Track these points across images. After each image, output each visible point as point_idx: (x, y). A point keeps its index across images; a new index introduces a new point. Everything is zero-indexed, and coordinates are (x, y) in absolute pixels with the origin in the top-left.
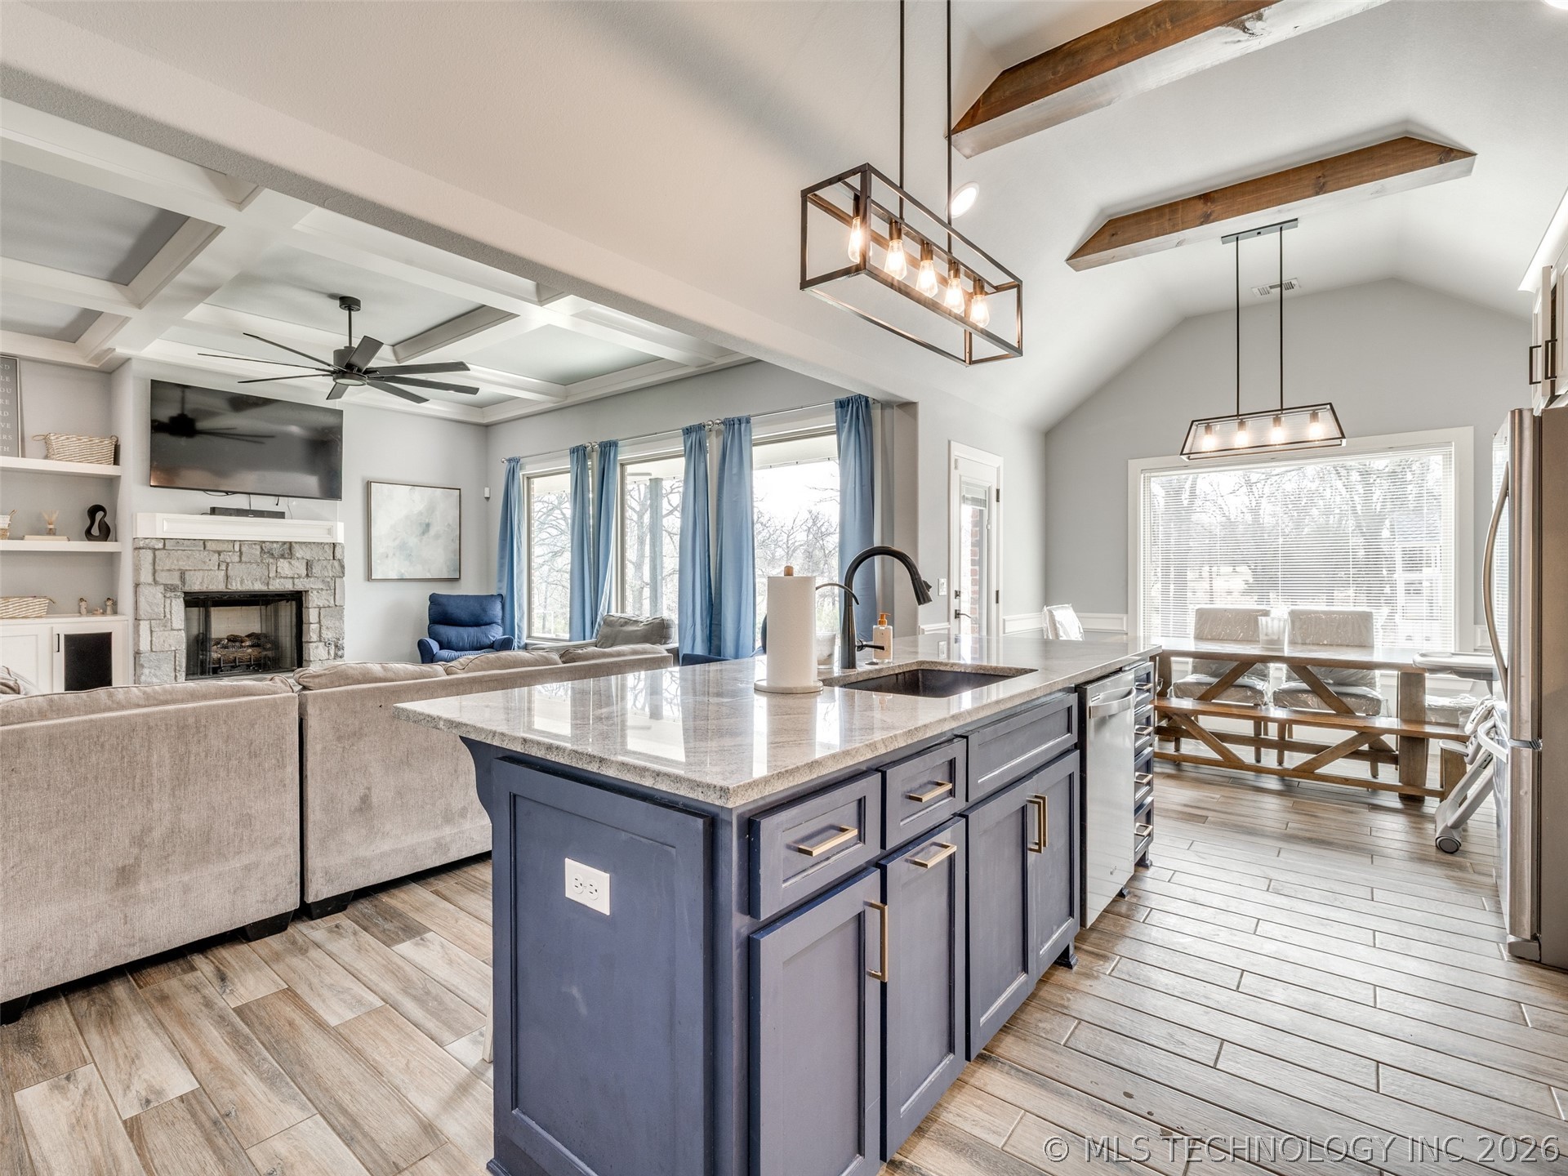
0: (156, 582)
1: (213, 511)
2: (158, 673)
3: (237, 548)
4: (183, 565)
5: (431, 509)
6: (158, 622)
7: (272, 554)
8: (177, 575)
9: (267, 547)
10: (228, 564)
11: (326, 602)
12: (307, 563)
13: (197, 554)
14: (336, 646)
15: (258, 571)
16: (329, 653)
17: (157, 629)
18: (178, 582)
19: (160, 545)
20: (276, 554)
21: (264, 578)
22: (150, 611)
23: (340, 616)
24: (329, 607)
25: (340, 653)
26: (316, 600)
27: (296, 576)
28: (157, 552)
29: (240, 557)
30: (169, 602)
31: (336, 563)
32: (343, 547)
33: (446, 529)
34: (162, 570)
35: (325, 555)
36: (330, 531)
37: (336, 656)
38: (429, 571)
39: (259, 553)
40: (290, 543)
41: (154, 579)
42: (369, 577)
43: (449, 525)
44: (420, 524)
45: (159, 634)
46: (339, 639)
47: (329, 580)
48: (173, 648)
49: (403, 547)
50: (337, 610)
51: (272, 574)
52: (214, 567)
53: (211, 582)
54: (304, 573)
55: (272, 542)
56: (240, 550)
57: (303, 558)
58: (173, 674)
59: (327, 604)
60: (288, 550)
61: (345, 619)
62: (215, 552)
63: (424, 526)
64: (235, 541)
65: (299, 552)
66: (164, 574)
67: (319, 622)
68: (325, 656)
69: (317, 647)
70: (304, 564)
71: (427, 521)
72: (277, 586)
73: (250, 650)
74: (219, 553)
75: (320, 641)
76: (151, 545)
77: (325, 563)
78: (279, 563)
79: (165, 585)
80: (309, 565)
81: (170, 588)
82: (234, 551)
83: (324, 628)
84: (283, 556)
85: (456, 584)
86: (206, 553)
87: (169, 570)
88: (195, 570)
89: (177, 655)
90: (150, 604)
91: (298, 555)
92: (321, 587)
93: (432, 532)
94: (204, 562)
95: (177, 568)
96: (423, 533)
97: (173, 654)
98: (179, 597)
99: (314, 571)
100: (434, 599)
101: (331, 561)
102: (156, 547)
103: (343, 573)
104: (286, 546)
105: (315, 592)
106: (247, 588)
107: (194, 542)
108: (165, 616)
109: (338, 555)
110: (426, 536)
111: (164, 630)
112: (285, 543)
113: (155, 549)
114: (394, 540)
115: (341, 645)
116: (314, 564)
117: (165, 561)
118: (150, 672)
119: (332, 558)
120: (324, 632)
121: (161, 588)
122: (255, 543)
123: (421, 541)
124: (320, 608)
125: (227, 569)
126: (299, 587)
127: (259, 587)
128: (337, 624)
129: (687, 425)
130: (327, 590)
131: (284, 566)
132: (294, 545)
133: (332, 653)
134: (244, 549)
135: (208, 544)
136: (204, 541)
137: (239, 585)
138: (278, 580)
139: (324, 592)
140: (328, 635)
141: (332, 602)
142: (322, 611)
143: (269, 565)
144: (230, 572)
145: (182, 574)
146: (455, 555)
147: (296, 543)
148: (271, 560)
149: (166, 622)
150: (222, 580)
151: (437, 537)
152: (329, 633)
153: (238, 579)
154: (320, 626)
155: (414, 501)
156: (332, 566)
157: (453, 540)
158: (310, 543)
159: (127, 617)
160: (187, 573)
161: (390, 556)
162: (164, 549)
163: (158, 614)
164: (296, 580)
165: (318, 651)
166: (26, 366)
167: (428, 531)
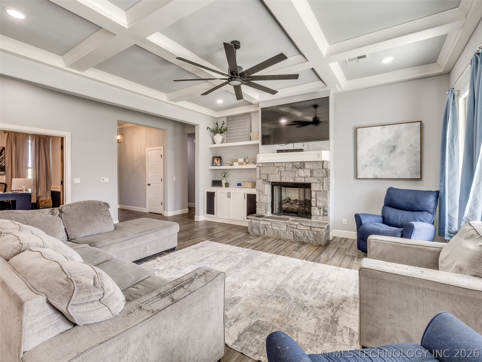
0: (260, 178)
1: (279, 151)
2: (261, 210)
3: (284, 165)
4: (268, 172)
5: (397, 137)
6: (261, 192)
7: (296, 167)
8: (266, 175)
9: (295, 163)
11: (319, 188)
12: (311, 170)
13: (271, 168)
14: (324, 210)
15: (291, 174)
16: (320, 213)
17: (261, 195)
18: (266, 178)
19: (262, 165)
21: (293, 177)
22: (259, 188)
23: (326, 197)
24: (320, 191)
25: (325, 214)
26: (314, 187)
27: (306, 176)
28: (261, 168)
29: (285, 169)
30: (264, 185)
31: (324, 171)
32: (327, 163)
33: (409, 148)
34: (262, 174)
35: (319, 167)
36: (319, 155)
37: (323, 215)
38: (396, 174)
39: (291, 167)
40: (304, 162)
41: (260, 177)
43: (411, 145)
44: (389, 147)
45: (261, 196)
46: (325, 207)
47: (320, 178)
48: (265, 202)
49: (376, 160)
50: (325, 194)
51: (296, 176)
52: (276, 173)
53: (276, 178)
54: (309, 175)
55: (296, 162)
56: (285, 166)
57: (309, 169)
58: (265, 211)
59: (319, 189)
60: (302, 165)
61: (329, 197)
63: (392, 147)
64: (283, 162)
65: (307, 166)
66: (263, 175)
67: (316, 198)
68: (318, 214)
69: (315, 209)
70: (310, 171)
71: (394, 144)
72: (298, 180)
73: (297, 206)
74: (278, 167)
75: (316, 207)
77: (319, 170)
78: (299, 171)
80: (312, 171)
81: (264, 180)
82: (283, 167)
83: (318, 201)
84: (300, 168)
85: (419, 182)
86: (274, 167)
87: (264, 174)
88: (271, 174)
89: (266, 204)
90: (259, 185)
92: (317, 181)
93: (398, 150)
94: (274, 171)
95: (266, 173)
97: (265, 204)
99: (314, 174)
101: (321, 170)
102: (260, 166)
103: (328, 175)
105: (314, 184)
106: (287, 181)
107: (271, 164)
108: (263, 190)
109: (325, 167)
110: (393, 153)
111: (263, 195)
112: (301, 162)
113: (260, 167)
114: (371, 157)
115: (326, 210)
116: (314, 171)
117: (263, 172)
118: (259, 209)
119: (322, 168)
120: (318, 202)
121: (262, 180)
122: (290, 163)
123: (389, 157)
124: (317, 191)
125: (281, 174)
126: (307, 181)
127: (291, 181)
128: (324, 199)
130: (319, 183)
131: (301, 172)
132: (305, 163)
134: (286, 165)
135: (275, 164)
136: (274, 163)
137: (284, 180)
138: (299, 178)
139: (318, 184)
141: (322, 189)
142: (317, 193)
143: (295, 172)
144: (282, 175)
146: (416, 164)
147: (306, 162)
148: (296, 170)
149: (263, 192)
150: (279, 178)
151: (402, 153)
152: (320, 203)
153: (285, 178)
154: (316, 199)
155: (384, 134)
156: (322, 172)
157: (415, 154)
158: (312, 162)
159: (256, 190)
160: (269, 175)
161: (369, 165)
162: (263, 167)
163: (261, 189)
164: (306, 178)
165: (315, 211)
166: (252, 115)
167: (395, 150)
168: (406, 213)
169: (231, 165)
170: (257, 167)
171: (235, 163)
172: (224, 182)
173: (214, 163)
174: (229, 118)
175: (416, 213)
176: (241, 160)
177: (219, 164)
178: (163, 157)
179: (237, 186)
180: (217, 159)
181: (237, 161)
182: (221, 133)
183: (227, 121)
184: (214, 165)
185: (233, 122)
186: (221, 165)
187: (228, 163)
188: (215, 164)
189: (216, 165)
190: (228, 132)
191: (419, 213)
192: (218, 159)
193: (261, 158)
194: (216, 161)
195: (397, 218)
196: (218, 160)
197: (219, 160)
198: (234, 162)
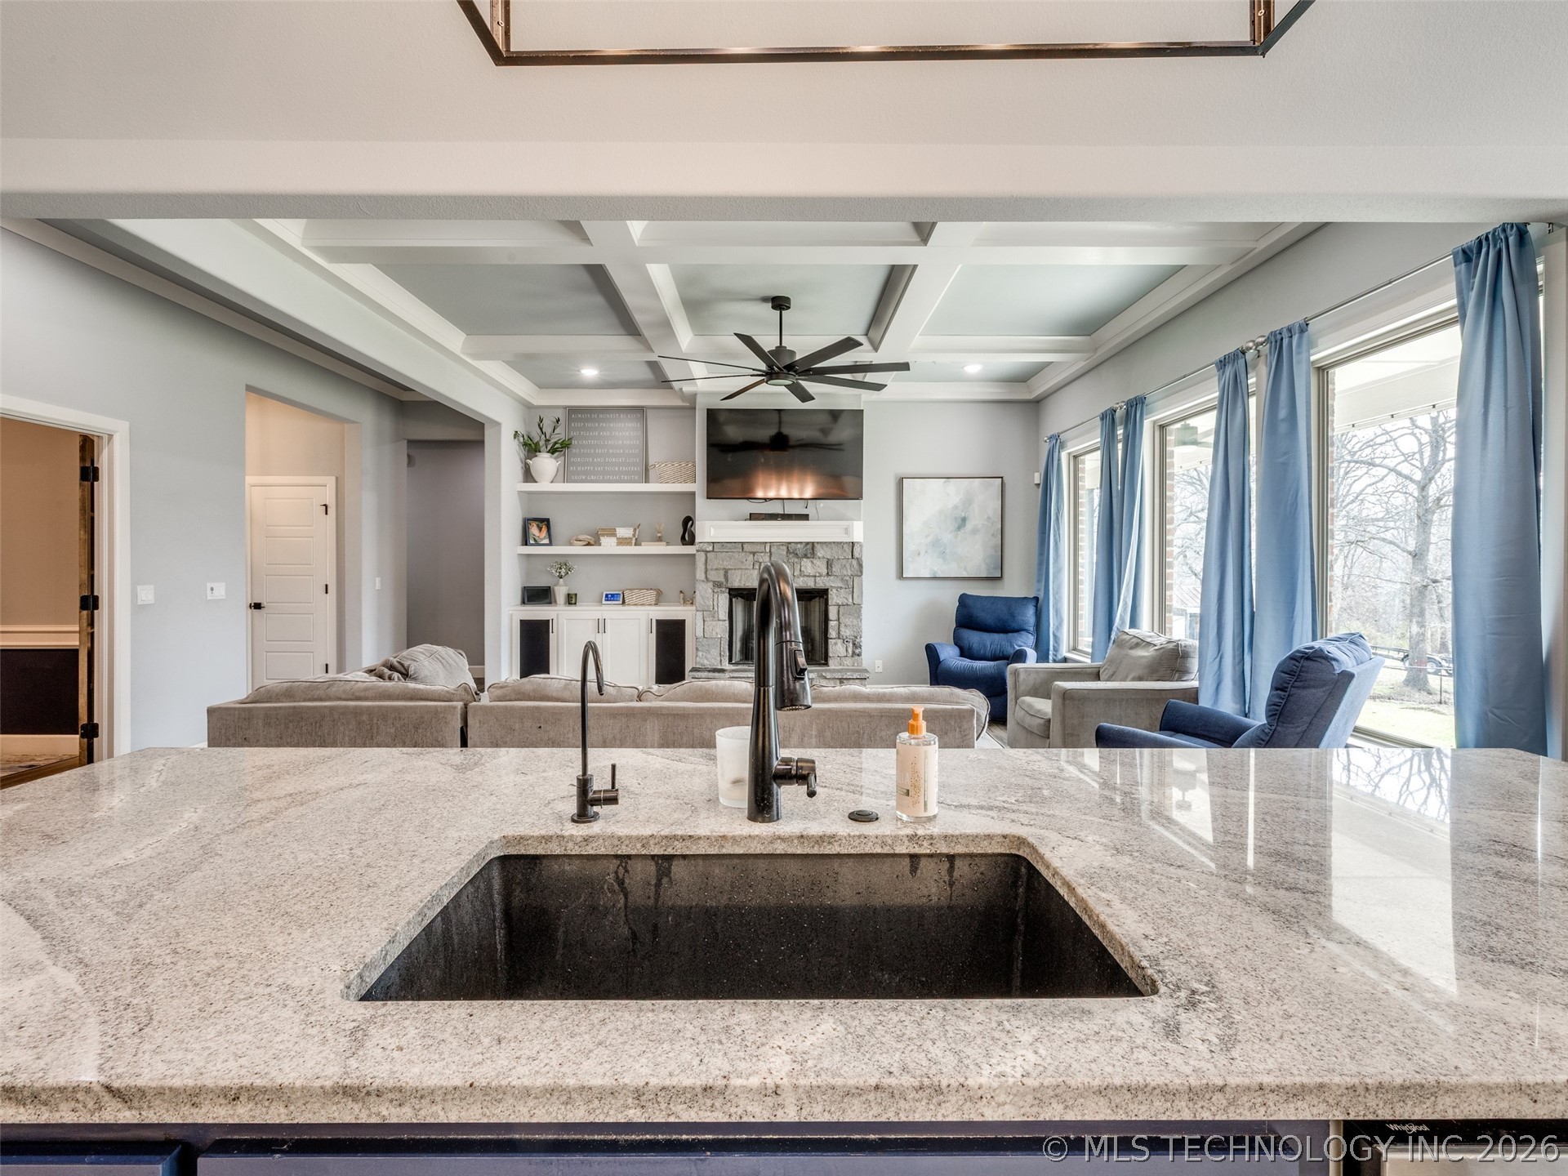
0: (707, 579)
1: (753, 517)
2: (709, 656)
3: (768, 550)
4: (726, 564)
5: (968, 502)
6: (709, 613)
7: (797, 554)
8: (722, 572)
9: (792, 547)
10: (761, 563)
11: (844, 600)
12: (828, 562)
13: (736, 555)
14: (854, 644)
16: (847, 650)
17: (708, 619)
18: (722, 579)
19: (711, 548)
20: (800, 553)
22: (703, 604)
23: (859, 616)
24: (848, 605)
25: (857, 651)
26: (834, 597)
27: (817, 575)
28: (708, 554)
29: (770, 557)
30: (717, 596)
31: (854, 562)
32: (861, 546)
33: (985, 523)
34: (712, 569)
35: (845, 554)
36: (847, 531)
37: (854, 654)
38: (965, 569)
39: (785, 552)
40: (813, 543)
41: (706, 577)
42: (900, 575)
43: (989, 518)
44: (956, 518)
45: (710, 622)
46: (856, 637)
47: (848, 578)
48: (719, 636)
49: (936, 543)
50: (856, 609)
51: (797, 573)
52: (749, 566)
53: (747, 579)
54: (824, 571)
55: (795, 543)
56: (770, 551)
57: (824, 558)
59: (844, 602)
60: (810, 550)
61: (864, 617)
62: (750, 553)
63: (960, 520)
64: (766, 543)
65: (820, 553)
66: (713, 572)
67: (838, 619)
68: (843, 653)
69: (836, 644)
70: (825, 563)
71: (963, 514)
72: (801, 583)
74: (754, 553)
75: (839, 638)
76: (704, 548)
77: (844, 562)
78: (803, 562)
79: (714, 582)
80: (829, 564)
81: (717, 585)
82: (766, 552)
83: (842, 625)
84: (806, 556)
85: (1000, 584)
86: (744, 554)
87: (717, 569)
88: (735, 569)
89: (722, 642)
90: (703, 597)
91: (819, 554)
92: (840, 585)
93: (969, 526)
94: (742, 562)
95: (722, 567)
96: (959, 528)
97: (719, 641)
98: (723, 592)
99: (834, 570)
100: (964, 600)
101: (850, 561)
102: (708, 550)
103: (861, 572)
104: (809, 546)
105: (834, 590)
107: (734, 545)
108: (713, 609)
109: (856, 554)
110: (962, 530)
111: (715, 621)
112: (807, 543)
113: (706, 552)
114: (927, 536)
115: (859, 643)
116: (834, 563)
117: (714, 563)
118: (703, 655)
119: (850, 557)
120: (842, 629)
121: (711, 584)
122: (782, 544)
123: (956, 538)
124: (839, 606)
126: (821, 584)
128: (855, 622)
129: (1221, 356)
130: (846, 588)
131: (807, 566)
132: (816, 545)
133: (850, 650)
134: (773, 550)
135: (745, 546)
136: (743, 543)
138: (802, 579)
139: (842, 591)
140: (846, 632)
141: (850, 600)
142: (841, 609)
143: (794, 564)
145: (726, 572)
146: (996, 550)
147: (818, 543)
148: (796, 560)
149: (715, 613)
151: (975, 531)
154: (839, 623)
155: (948, 495)
156: (851, 565)
157: (993, 535)
158: (830, 543)
159: (694, 608)
160: (729, 572)
161: (922, 553)
162: (713, 551)
163: (708, 606)
164: (818, 579)
165: (836, 648)
166: (650, 414)
167: (965, 525)
168: (996, 637)
169: (589, 544)
170: (698, 551)
171: (603, 540)
172: (560, 592)
173: (531, 536)
174: (572, 411)
175: (1010, 634)
176: (624, 532)
177: (546, 541)
178: (332, 510)
179: (604, 602)
180: (538, 526)
181: (612, 533)
182: (553, 451)
183: (570, 420)
184: (532, 542)
185: (590, 425)
186: (551, 544)
187: (581, 537)
188: (535, 540)
189: (537, 544)
190: (574, 451)
191: (1016, 634)
192: (540, 525)
193: (712, 529)
194: (534, 530)
195: (985, 646)
196: (540, 529)
197: (544, 529)
198: (603, 535)
